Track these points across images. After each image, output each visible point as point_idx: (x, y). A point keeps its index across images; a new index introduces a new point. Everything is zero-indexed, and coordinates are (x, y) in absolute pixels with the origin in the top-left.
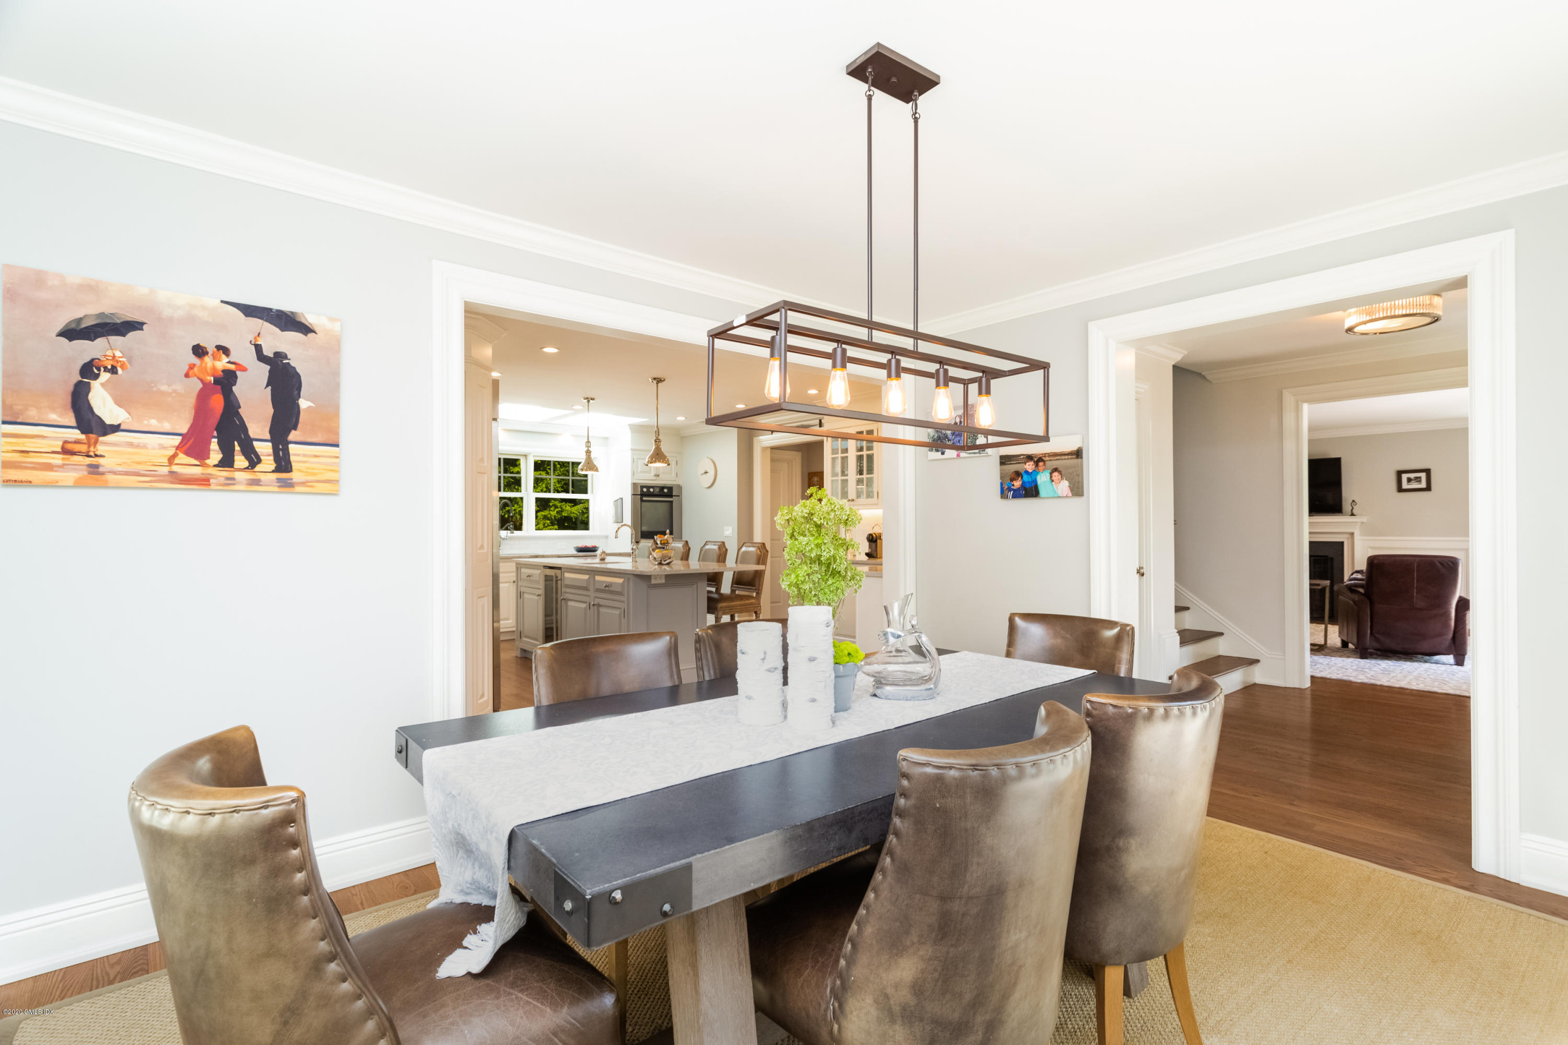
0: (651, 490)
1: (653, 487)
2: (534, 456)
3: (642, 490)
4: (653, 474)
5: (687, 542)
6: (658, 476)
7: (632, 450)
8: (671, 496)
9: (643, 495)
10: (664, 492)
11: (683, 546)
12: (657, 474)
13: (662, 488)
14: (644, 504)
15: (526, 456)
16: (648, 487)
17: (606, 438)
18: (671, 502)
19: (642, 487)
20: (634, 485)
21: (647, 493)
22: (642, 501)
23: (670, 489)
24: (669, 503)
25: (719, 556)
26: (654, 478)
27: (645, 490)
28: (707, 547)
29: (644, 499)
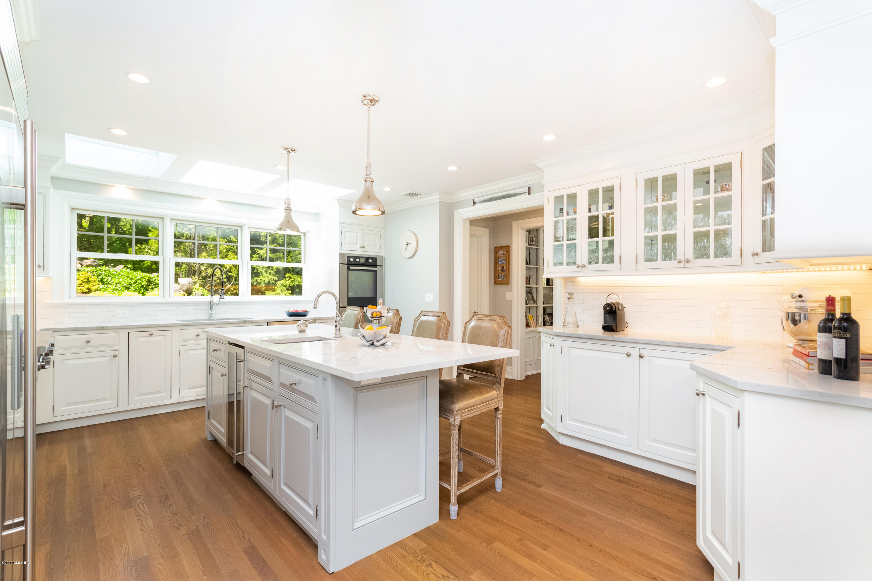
0: (358, 260)
1: (359, 258)
2: (249, 227)
3: (349, 260)
4: (359, 246)
5: (397, 310)
6: (364, 247)
7: (340, 223)
8: (375, 266)
9: (350, 264)
10: (369, 262)
11: (393, 316)
12: (363, 246)
13: (367, 259)
14: (350, 272)
15: (241, 227)
16: (355, 258)
17: (317, 214)
18: (375, 271)
19: (349, 257)
20: (342, 255)
21: (353, 263)
22: (348, 268)
23: (374, 259)
24: (372, 273)
25: (439, 328)
26: (360, 249)
27: (352, 260)
28: (422, 318)
29: (351, 268)
